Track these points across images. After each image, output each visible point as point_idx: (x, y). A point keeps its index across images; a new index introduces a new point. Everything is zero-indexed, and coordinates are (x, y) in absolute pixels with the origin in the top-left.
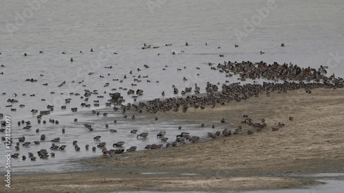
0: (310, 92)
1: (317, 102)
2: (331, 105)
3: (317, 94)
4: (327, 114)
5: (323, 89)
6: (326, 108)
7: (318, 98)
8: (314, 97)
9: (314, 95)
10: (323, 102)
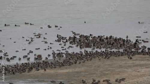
0: (131, 58)
1: (137, 66)
2: (147, 68)
3: (136, 60)
4: (144, 75)
5: (141, 56)
6: (143, 70)
7: (138, 62)
8: (134, 62)
9: (134, 60)
10: (141, 66)
